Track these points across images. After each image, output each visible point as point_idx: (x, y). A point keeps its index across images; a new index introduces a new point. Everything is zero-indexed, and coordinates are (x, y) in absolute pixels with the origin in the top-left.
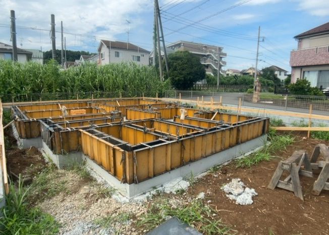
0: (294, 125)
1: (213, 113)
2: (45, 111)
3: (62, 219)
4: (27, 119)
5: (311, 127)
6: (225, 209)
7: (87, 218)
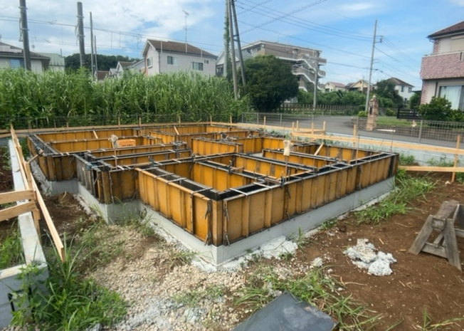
0: (432, 163)
2: (78, 142)
3: (127, 295)
4: (56, 153)
5: (456, 166)
6: (354, 281)
7: (162, 294)
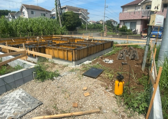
1: (91, 40)
5: (128, 44)
6: (106, 65)
7: (65, 71)
